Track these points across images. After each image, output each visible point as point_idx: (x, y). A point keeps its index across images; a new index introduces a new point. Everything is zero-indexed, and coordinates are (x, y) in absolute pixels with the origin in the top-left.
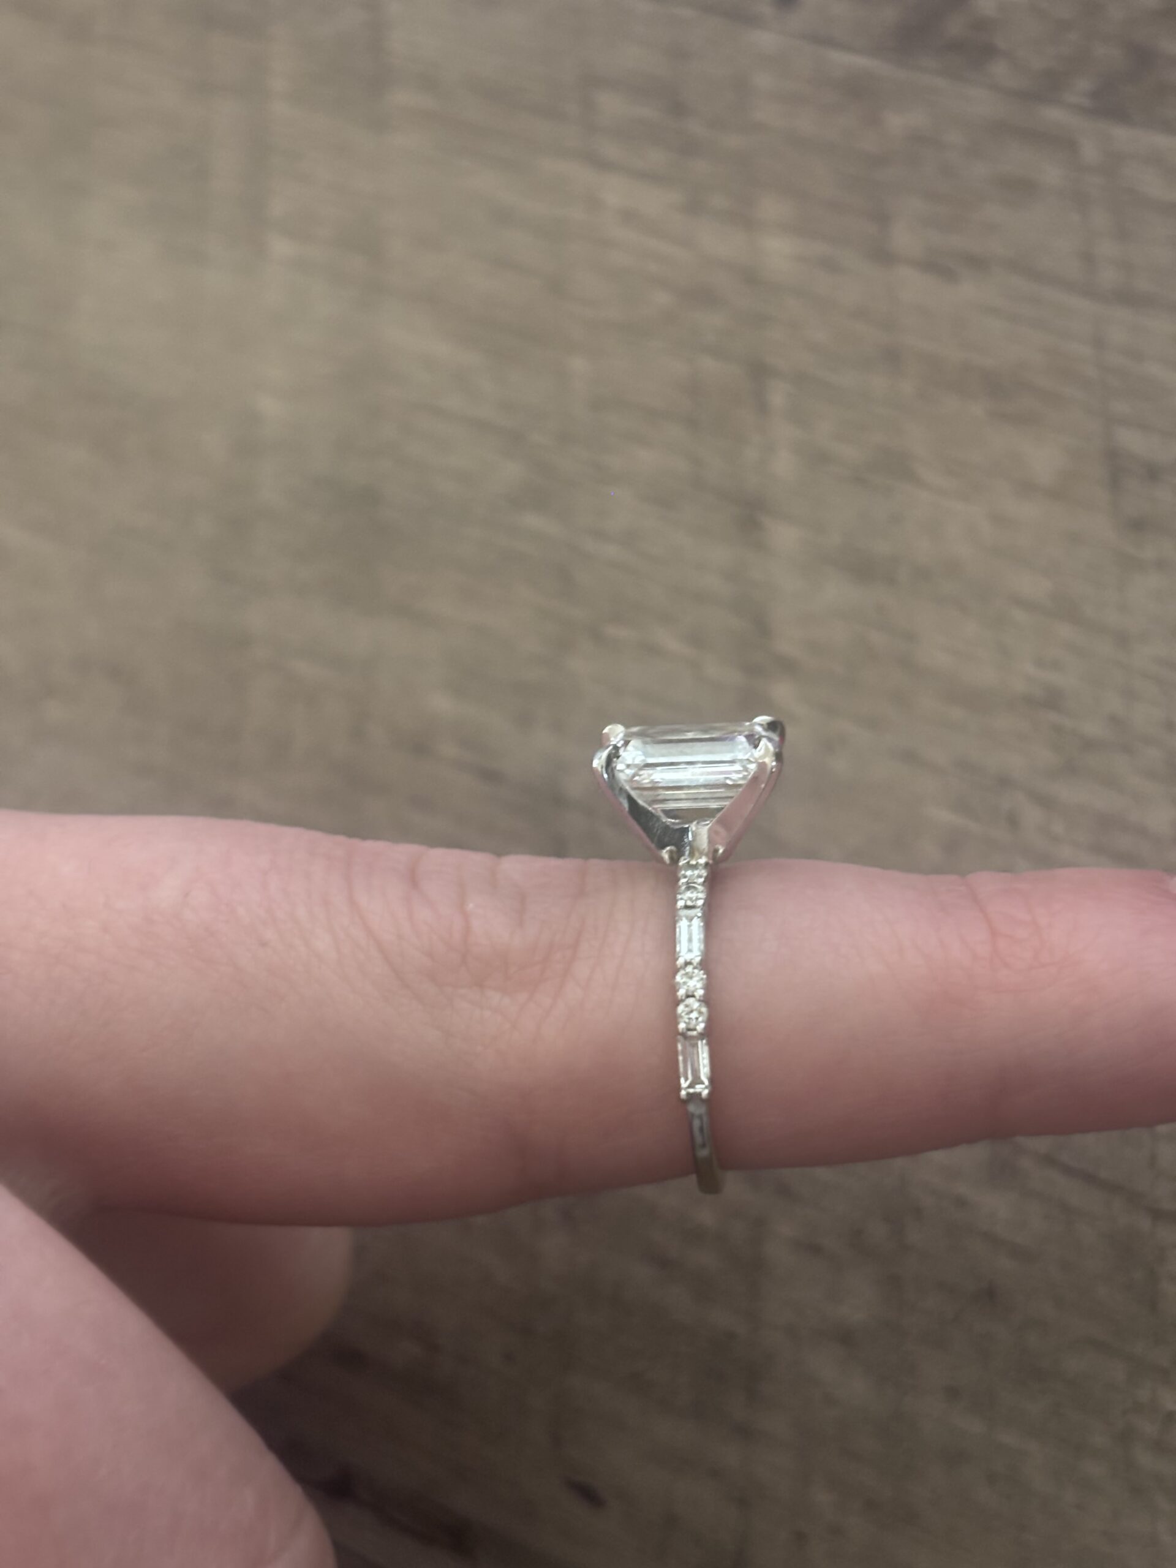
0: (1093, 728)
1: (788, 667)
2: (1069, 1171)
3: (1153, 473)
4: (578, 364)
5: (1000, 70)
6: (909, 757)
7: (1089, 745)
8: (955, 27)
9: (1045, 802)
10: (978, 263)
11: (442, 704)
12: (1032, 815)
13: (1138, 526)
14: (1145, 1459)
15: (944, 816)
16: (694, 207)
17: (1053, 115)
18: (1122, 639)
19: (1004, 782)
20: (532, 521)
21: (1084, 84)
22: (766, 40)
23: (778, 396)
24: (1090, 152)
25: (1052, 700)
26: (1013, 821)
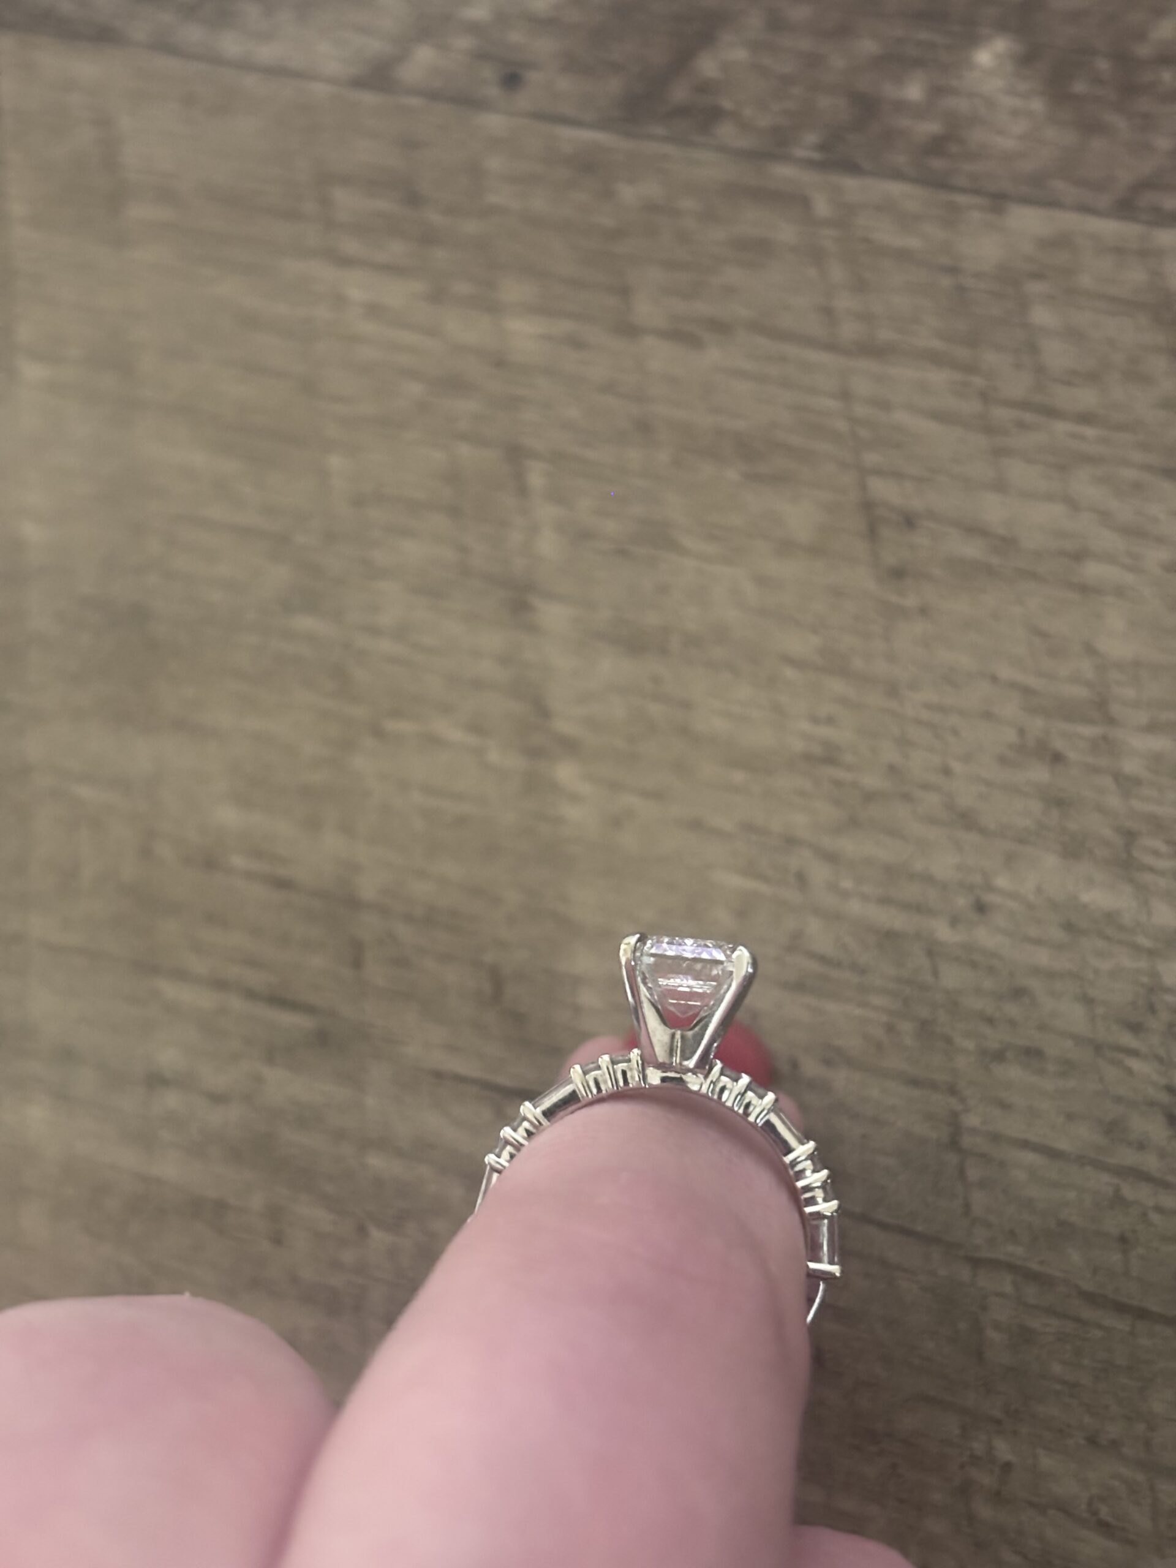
0: (872, 781)
1: (570, 746)
2: (884, 1226)
3: (909, 521)
4: (335, 462)
5: (726, 131)
6: (696, 825)
7: (869, 797)
8: (680, 93)
9: (831, 858)
10: (721, 328)
11: (228, 816)
12: (820, 873)
13: (898, 574)
14: (985, 1511)
15: (736, 881)
16: (437, 296)
17: (783, 172)
18: (892, 690)
19: (791, 842)
20: (305, 623)
21: (812, 138)
22: (494, 122)
23: (536, 477)
24: (822, 207)
25: (830, 756)
26: (802, 880)
